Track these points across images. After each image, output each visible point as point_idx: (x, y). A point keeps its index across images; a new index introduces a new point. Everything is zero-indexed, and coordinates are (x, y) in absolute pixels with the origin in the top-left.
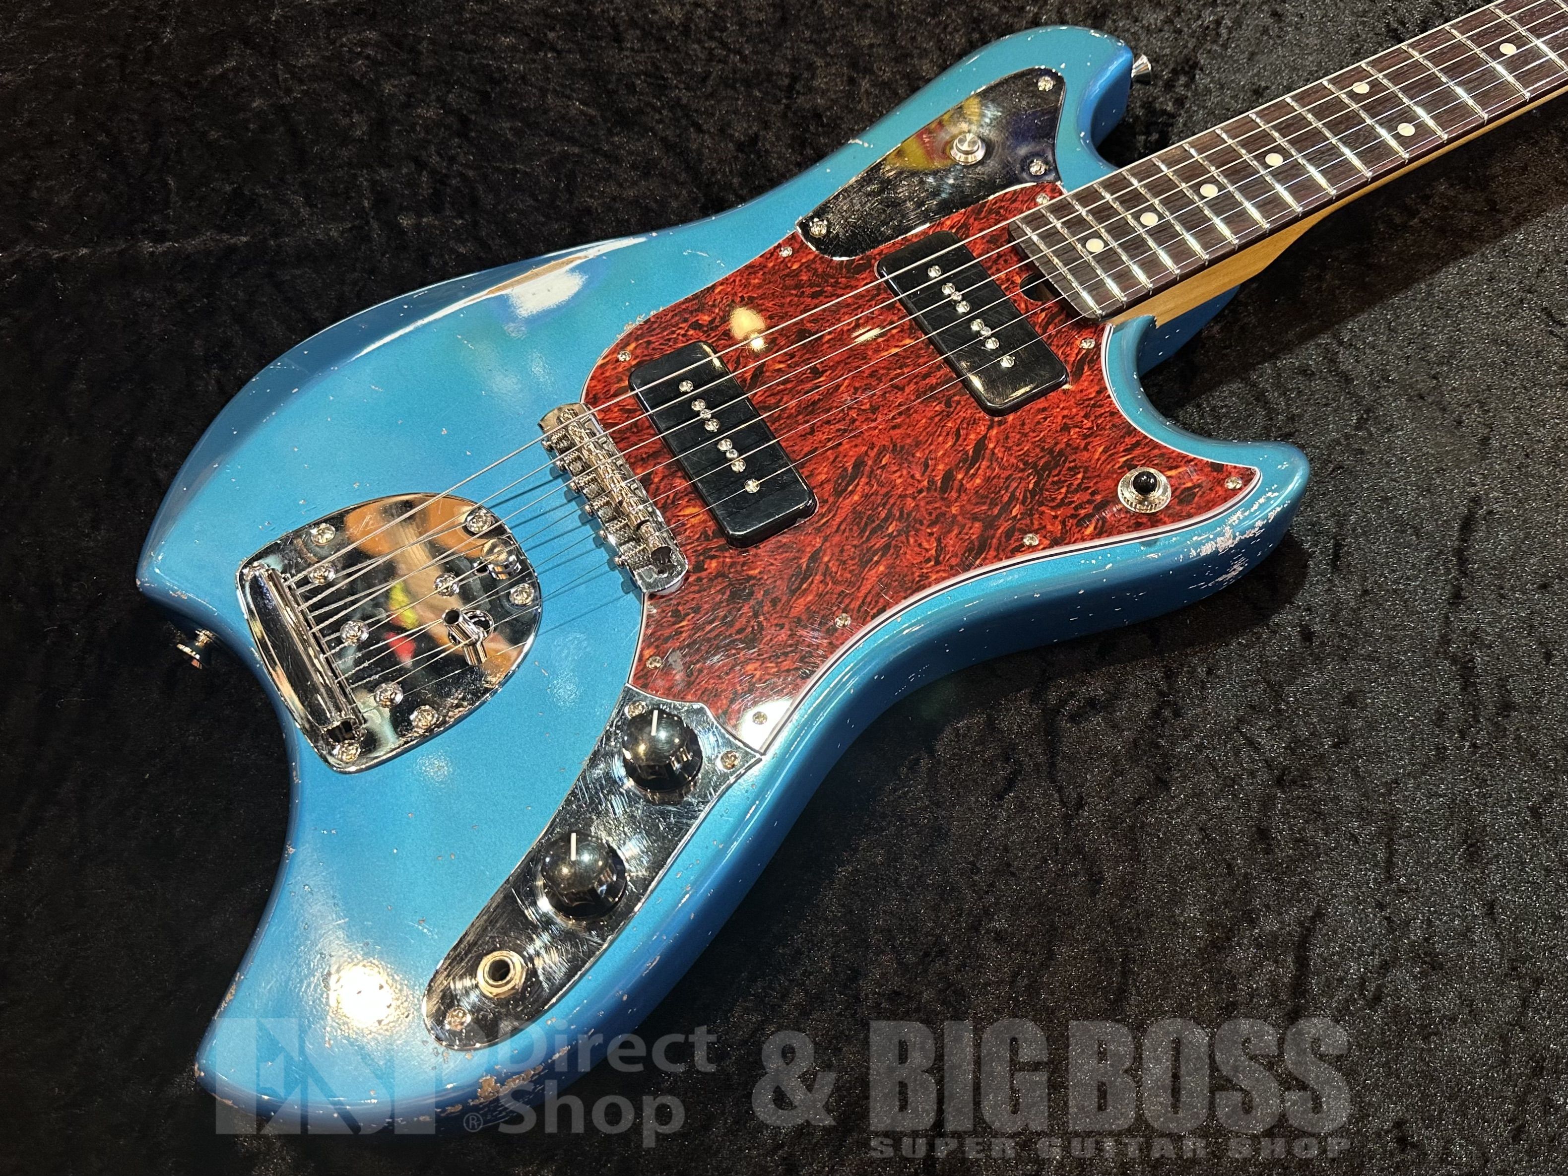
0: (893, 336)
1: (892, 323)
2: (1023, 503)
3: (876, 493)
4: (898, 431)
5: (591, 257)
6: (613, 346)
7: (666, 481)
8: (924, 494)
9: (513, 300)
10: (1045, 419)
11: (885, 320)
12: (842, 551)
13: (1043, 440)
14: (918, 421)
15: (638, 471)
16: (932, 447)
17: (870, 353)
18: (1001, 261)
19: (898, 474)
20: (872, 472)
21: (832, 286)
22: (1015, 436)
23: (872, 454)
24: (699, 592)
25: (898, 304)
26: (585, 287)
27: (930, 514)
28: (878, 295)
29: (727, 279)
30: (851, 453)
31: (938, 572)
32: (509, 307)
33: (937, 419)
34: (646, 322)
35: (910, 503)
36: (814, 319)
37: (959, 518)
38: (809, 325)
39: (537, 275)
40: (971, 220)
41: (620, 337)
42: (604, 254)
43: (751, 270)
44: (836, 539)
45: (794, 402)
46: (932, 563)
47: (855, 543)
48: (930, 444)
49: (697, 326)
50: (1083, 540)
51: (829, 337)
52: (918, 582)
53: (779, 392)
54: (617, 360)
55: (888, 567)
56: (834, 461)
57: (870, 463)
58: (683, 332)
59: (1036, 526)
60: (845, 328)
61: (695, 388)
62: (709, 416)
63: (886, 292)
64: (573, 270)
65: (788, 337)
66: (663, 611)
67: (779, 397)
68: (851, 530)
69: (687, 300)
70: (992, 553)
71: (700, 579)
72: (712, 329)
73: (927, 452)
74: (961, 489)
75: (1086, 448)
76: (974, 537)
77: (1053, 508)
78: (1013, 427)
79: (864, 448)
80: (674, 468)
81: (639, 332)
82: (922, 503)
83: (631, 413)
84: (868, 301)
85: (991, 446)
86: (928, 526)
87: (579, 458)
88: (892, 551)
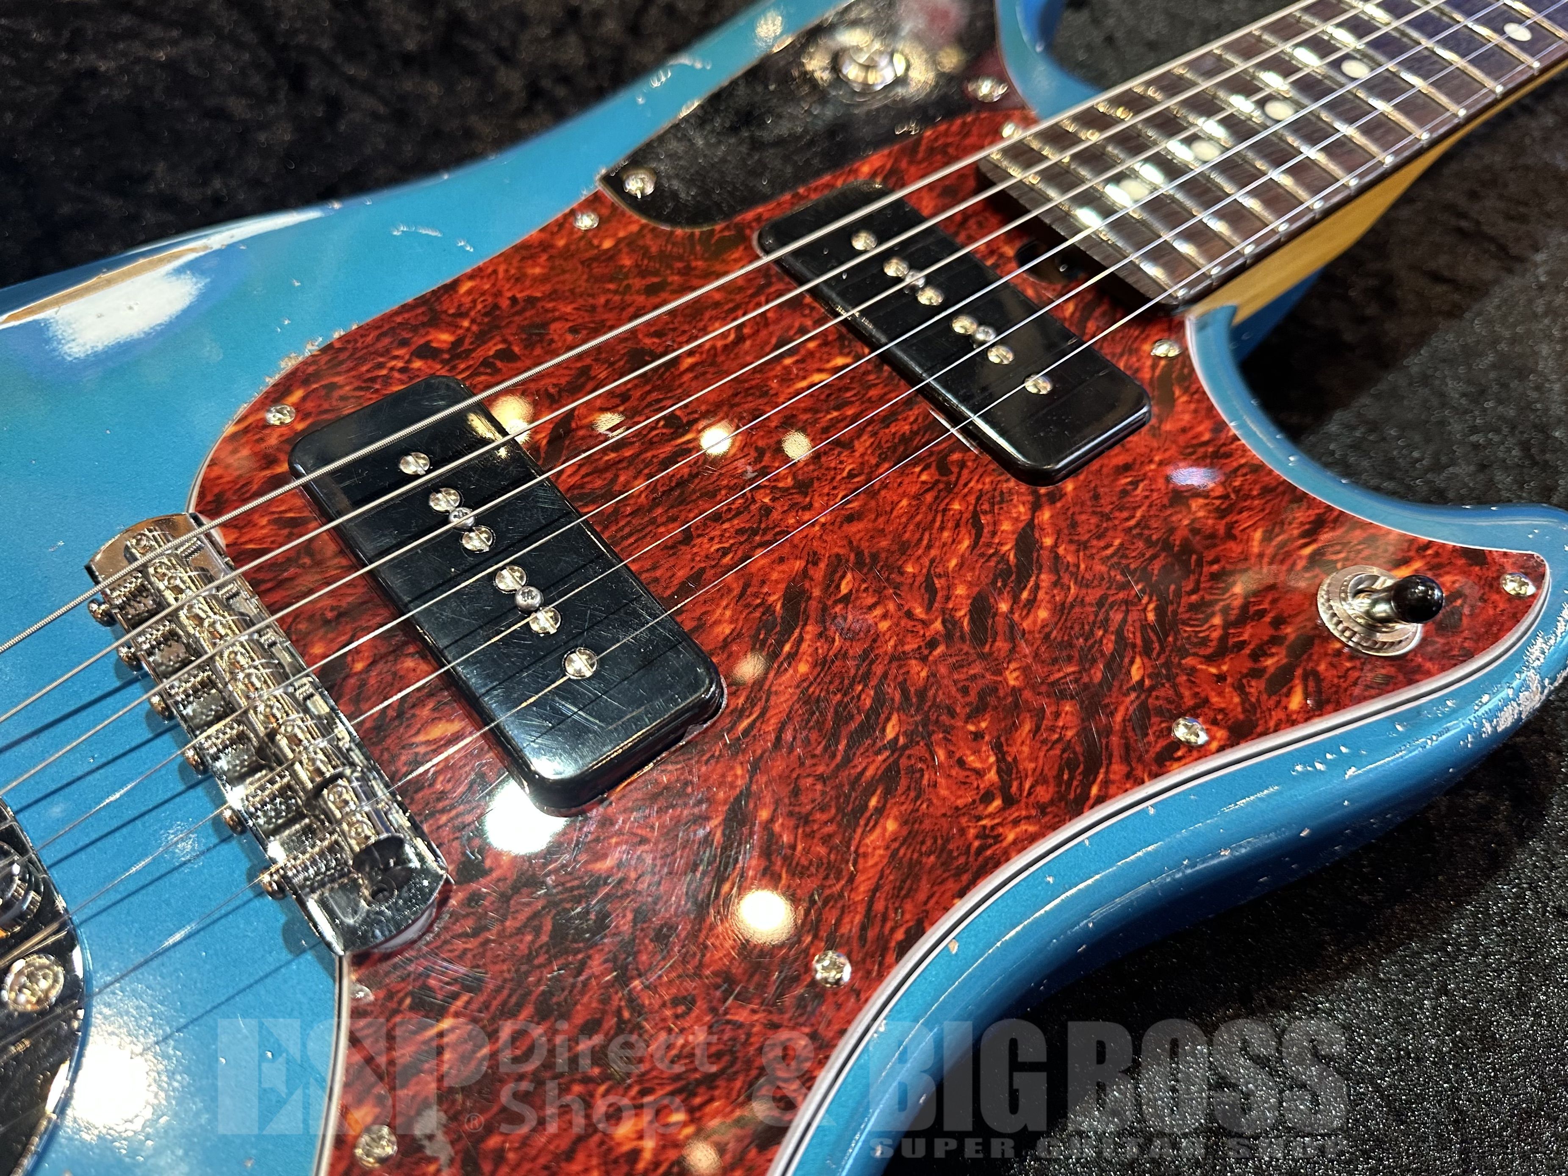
0: (811, 353)
1: (803, 331)
2: (1147, 652)
3: (842, 655)
4: (860, 526)
5: (216, 247)
6: (257, 396)
7: (380, 666)
8: (940, 650)
9: (58, 330)
10: (1135, 484)
11: (790, 327)
12: (796, 793)
13: (1143, 524)
14: (894, 504)
15: (318, 650)
16: (933, 552)
17: (774, 384)
18: (972, 223)
19: (878, 612)
20: (825, 609)
21: (680, 273)
22: (1088, 522)
23: (819, 573)
24: (476, 933)
25: (808, 299)
26: (203, 297)
27: (965, 691)
28: (769, 284)
29: (480, 269)
30: (775, 576)
31: (1016, 822)
32: (48, 341)
33: (929, 497)
34: (325, 350)
35: (919, 672)
36: (658, 330)
37: (1027, 694)
38: (648, 341)
39: (109, 282)
40: (904, 164)
41: (271, 381)
42: (242, 242)
43: (524, 253)
44: (779, 766)
45: (641, 485)
46: (997, 803)
47: (821, 769)
48: (929, 547)
49: (427, 352)
50: (1291, 722)
51: (690, 361)
52: (980, 850)
53: (608, 466)
54: (267, 426)
55: (904, 822)
56: (742, 595)
57: (816, 592)
58: (400, 364)
59: (1189, 702)
60: (720, 344)
61: (434, 466)
62: (470, 522)
63: (781, 280)
64: (179, 271)
65: (612, 364)
66: (390, 996)
67: (609, 475)
68: (807, 742)
69: (405, 308)
70: (1118, 769)
71: (474, 898)
72: (458, 356)
73: (926, 562)
74: (1013, 632)
75: (1230, 535)
76: (1070, 734)
77: (1209, 659)
78: (1078, 502)
79: (799, 565)
80: (400, 638)
81: (311, 369)
82: (943, 670)
83: (296, 526)
84: (753, 296)
85: (1048, 541)
86: (968, 719)
87: (172, 636)
88: (904, 783)
